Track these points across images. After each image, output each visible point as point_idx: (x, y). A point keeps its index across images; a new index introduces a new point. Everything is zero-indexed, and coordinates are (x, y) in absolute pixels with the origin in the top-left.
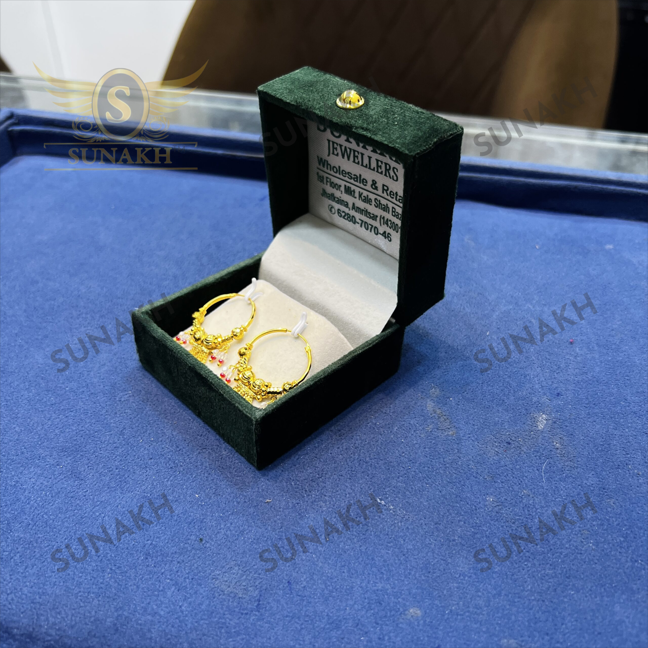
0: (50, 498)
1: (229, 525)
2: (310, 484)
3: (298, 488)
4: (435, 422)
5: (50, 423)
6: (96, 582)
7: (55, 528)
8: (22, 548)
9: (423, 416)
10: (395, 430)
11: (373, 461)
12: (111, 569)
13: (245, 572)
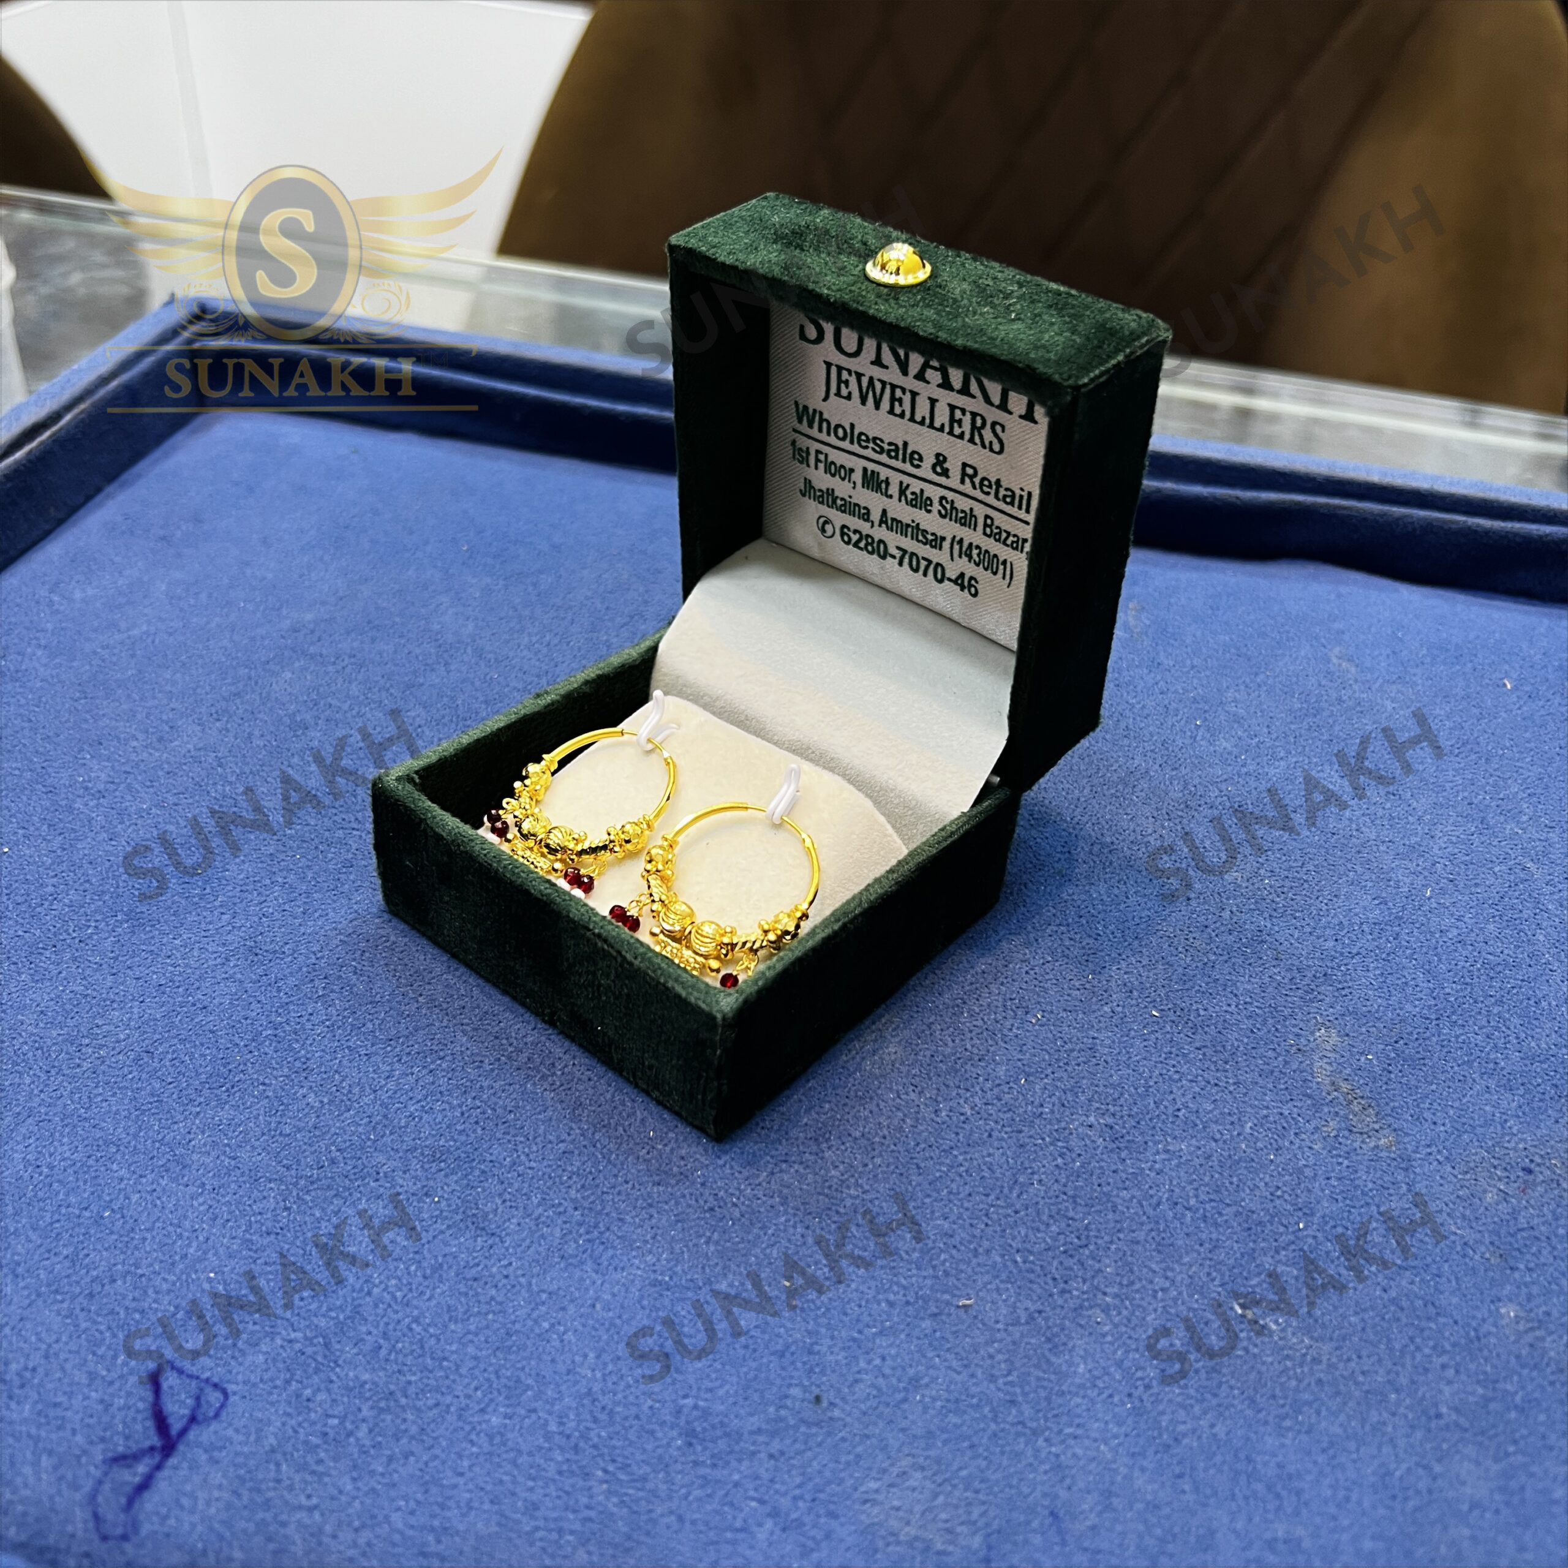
0: (421, 1279)
1: (878, 1362)
2: (1061, 1263)
3: (1033, 1271)
4: (1342, 1113)
5: (391, 1085)
6: (571, 1503)
7: (445, 1359)
8: (372, 1408)
9: (1309, 1096)
10: (1248, 1130)
11: (1208, 1206)
12: (605, 1471)
13: (940, 1485)
